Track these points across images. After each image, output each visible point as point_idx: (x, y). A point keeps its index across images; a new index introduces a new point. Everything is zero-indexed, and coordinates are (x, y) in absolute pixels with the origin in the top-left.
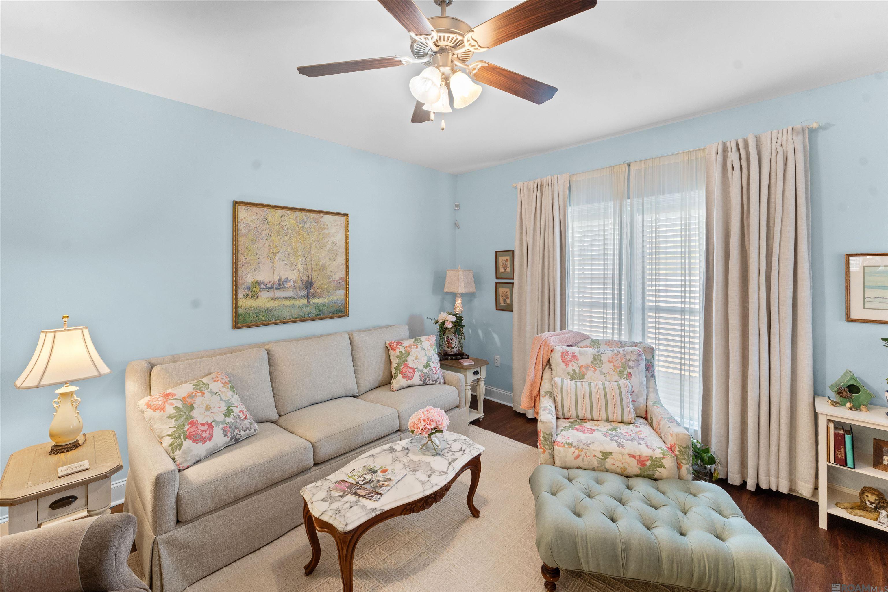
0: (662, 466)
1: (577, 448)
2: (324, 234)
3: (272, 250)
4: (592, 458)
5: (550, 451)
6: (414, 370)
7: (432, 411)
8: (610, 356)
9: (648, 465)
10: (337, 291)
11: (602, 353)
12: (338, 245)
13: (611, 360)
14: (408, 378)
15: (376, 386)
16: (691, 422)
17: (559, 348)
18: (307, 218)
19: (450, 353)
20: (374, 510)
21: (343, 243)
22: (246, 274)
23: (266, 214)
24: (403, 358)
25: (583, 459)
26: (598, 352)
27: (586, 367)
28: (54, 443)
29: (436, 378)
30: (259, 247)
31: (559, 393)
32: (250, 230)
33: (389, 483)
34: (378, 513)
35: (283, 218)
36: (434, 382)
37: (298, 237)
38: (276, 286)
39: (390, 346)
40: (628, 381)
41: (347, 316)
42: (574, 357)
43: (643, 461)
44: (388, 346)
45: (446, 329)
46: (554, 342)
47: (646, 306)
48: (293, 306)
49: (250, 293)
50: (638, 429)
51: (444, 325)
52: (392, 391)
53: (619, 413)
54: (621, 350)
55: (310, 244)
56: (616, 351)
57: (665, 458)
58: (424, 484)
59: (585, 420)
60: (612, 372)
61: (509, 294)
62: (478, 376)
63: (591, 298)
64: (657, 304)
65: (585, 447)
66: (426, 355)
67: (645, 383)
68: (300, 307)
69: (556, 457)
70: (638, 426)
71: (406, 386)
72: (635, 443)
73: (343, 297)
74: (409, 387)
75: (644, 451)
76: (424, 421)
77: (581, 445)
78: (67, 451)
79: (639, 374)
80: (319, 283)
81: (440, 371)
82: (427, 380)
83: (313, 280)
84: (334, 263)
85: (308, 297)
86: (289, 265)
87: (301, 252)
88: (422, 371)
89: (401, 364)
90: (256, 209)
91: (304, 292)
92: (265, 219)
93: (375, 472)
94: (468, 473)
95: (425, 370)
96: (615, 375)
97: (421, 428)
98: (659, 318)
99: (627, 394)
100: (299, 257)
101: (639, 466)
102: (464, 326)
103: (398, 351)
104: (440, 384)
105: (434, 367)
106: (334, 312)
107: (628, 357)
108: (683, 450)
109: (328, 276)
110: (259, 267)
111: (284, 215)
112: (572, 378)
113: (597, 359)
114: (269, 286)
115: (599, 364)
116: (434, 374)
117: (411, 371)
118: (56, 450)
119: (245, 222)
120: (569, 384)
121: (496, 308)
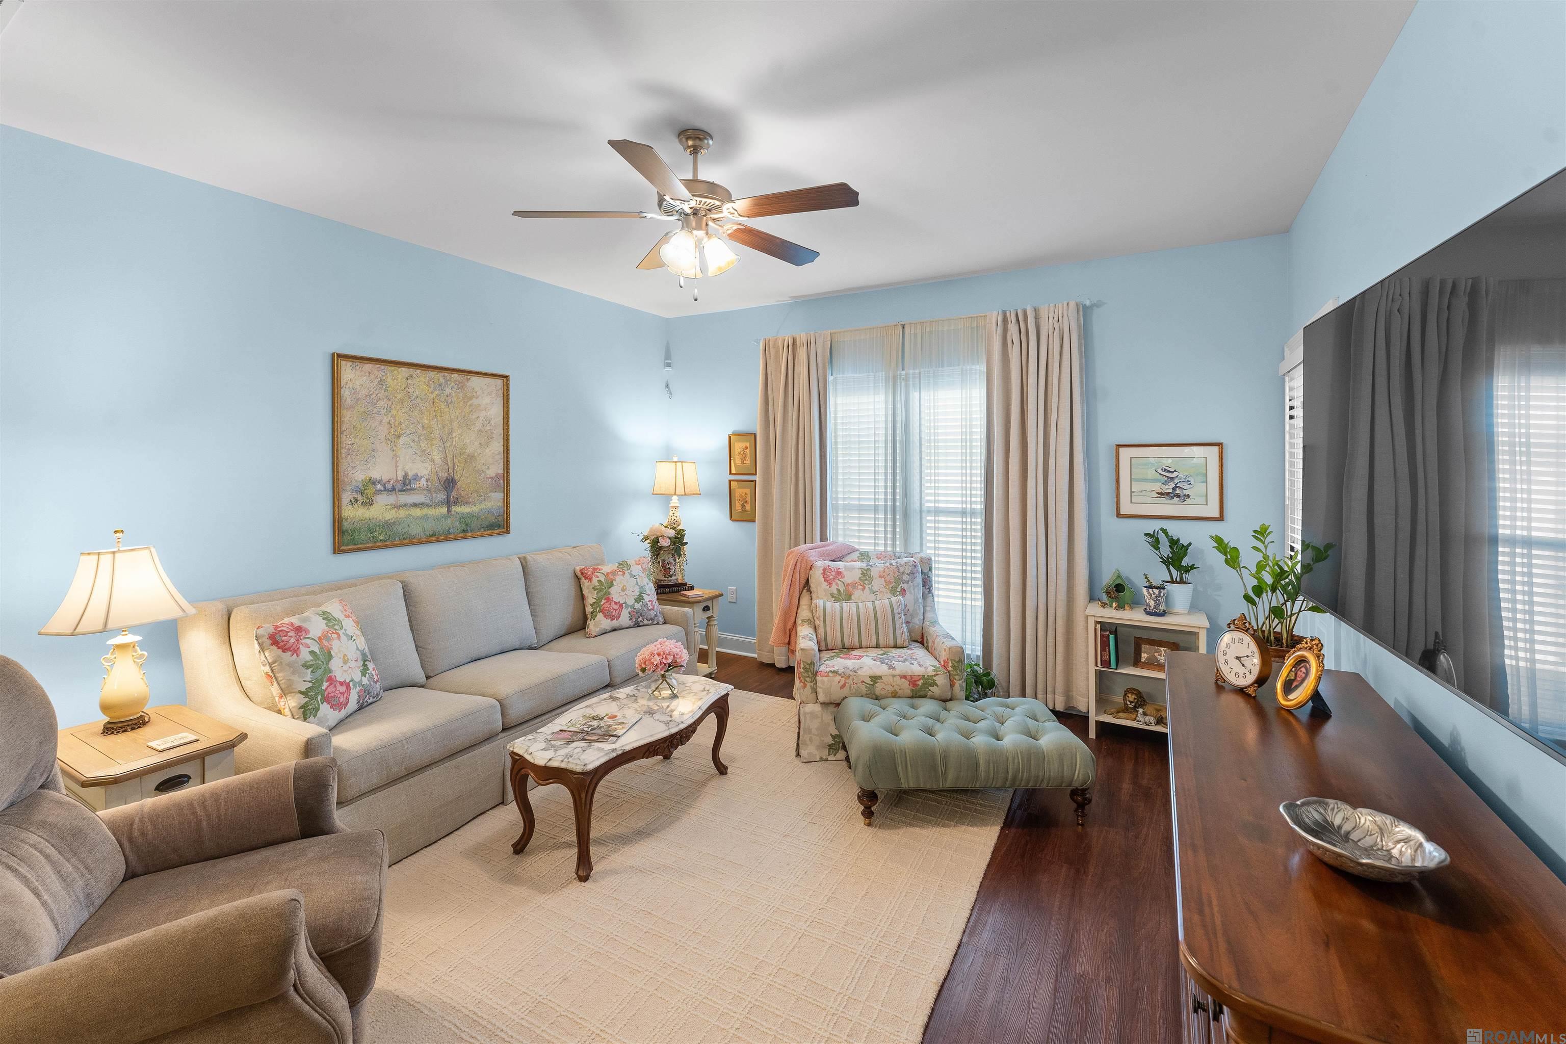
0: (934, 684)
1: (843, 675)
2: (471, 405)
3: (392, 430)
4: (860, 685)
5: (812, 684)
6: (621, 606)
7: (666, 643)
8: (882, 569)
9: (920, 684)
10: (493, 494)
11: (871, 567)
12: (492, 422)
13: (882, 574)
14: (612, 618)
15: (563, 632)
16: (973, 647)
17: (820, 564)
18: (447, 381)
19: (667, 583)
20: (613, 750)
21: (500, 420)
22: (353, 468)
23: (383, 374)
24: (604, 589)
25: (850, 687)
26: (867, 566)
27: (854, 585)
28: (107, 719)
29: (653, 616)
30: (373, 426)
31: (822, 619)
32: (358, 399)
33: (623, 725)
34: (620, 752)
35: (409, 381)
36: (651, 622)
37: (432, 410)
38: (399, 486)
39: (582, 573)
40: (901, 597)
41: (508, 531)
42: (839, 573)
43: (915, 681)
44: (579, 574)
45: (661, 548)
46: (813, 555)
47: (924, 508)
48: (425, 518)
49: (359, 497)
50: (912, 651)
51: (658, 542)
52: (589, 638)
53: (891, 636)
54: (894, 562)
55: (451, 421)
56: (888, 564)
57: (937, 675)
58: (666, 723)
59: (852, 648)
60: (884, 590)
61: (748, 497)
62: (709, 613)
63: (859, 499)
64: (937, 505)
65: (852, 673)
66: (637, 584)
67: (921, 600)
68: (437, 519)
69: (819, 690)
70: (912, 649)
71: (609, 629)
72: (907, 663)
73: (500, 504)
74: (614, 630)
75: (916, 669)
76: (659, 655)
77: (848, 672)
78: (133, 729)
79: (914, 589)
80: (464, 481)
81: (658, 607)
82: (641, 618)
83: (456, 478)
84: (487, 450)
85: (448, 503)
86: (419, 454)
87: (437, 434)
88: (633, 607)
89: (602, 598)
90: (368, 367)
91: (442, 496)
92: (381, 382)
93: (603, 718)
94: (712, 718)
95: (637, 606)
96: (887, 593)
97: (655, 663)
98: (939, 522)
99: (900, 613)
100: (434, 442)
101: (911, 687)
102: (686, 543)
103: (595, 580)
104: (658, 624)
105: (650, 601)
106: (487, 526)
107: (902, 570)
108: (956, 664)
109: (478, 471)
110: (374, 457)
111: (411, 376)
112: (837, 600)
113: (866, 575)
114: (389, 486)
115: (868, 581)
116: (650, 610)
117: (617, 607)
118: (110, 729)
119: (351, 386)
120: (832, 607)
121: (731, 517)
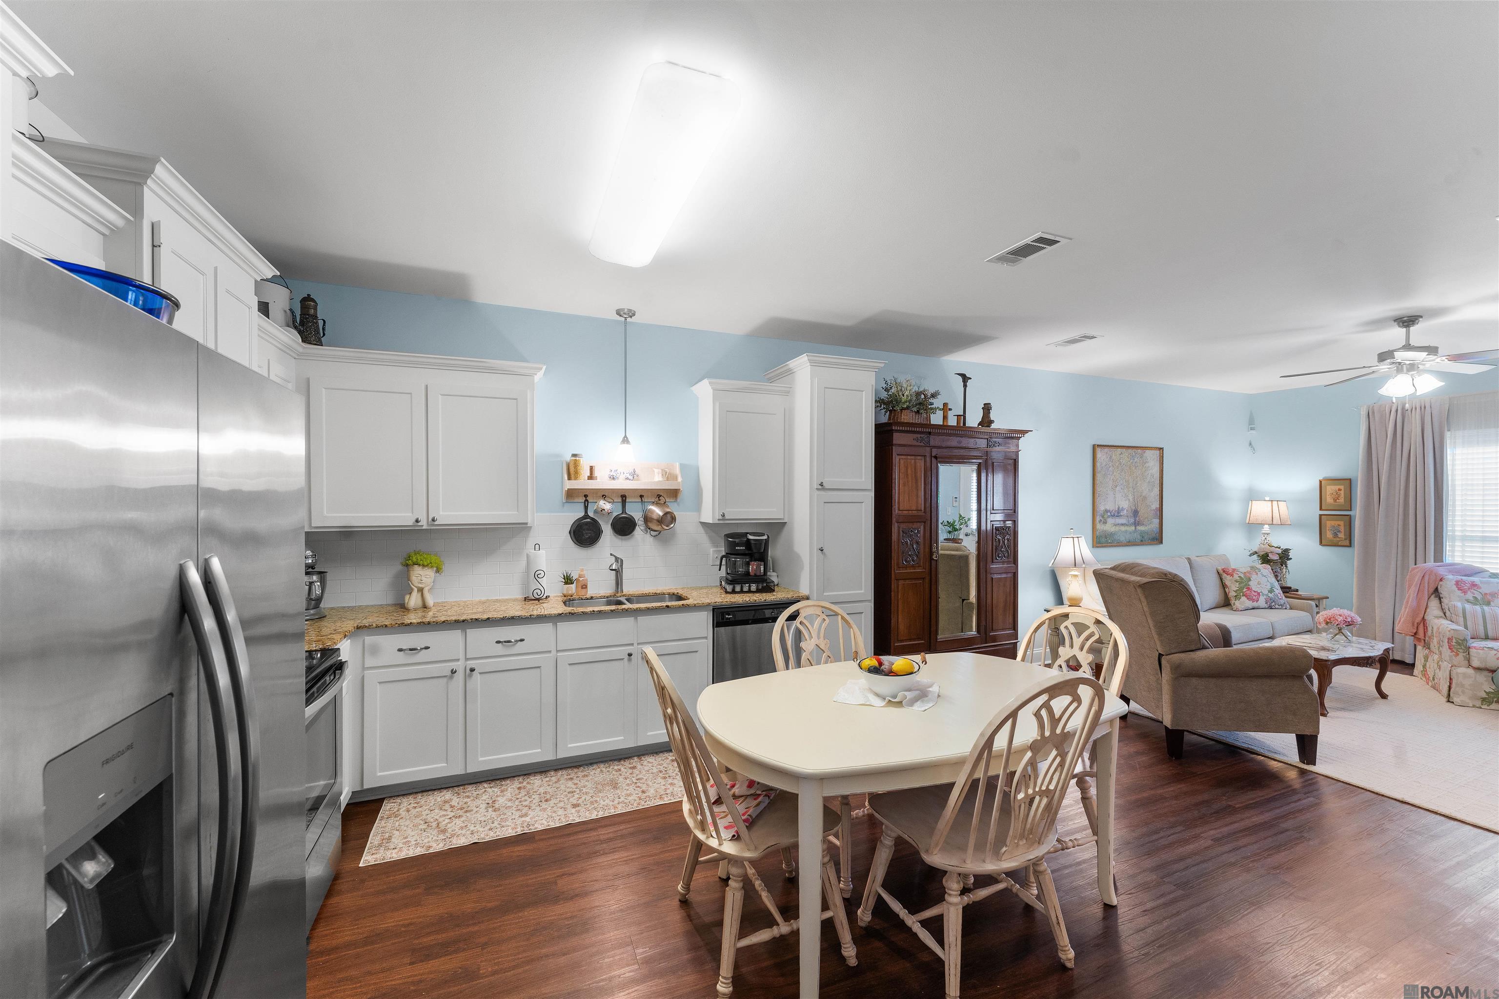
2: (1144, 467)
3: (1114, 483)
5: (1465, 654)
6: (1259, 594)
10: (1155, 520)
12: (1155, 477)
14: (1252, 600)
17: (1451, 578)
18: (1136, 454)
21: (1157, 475)
22: (1099, 504)
24: (1244, 582)
27: (1493, 593)
29: (1281, 603)
30: (1108, 481)
32: (1102, 467)
35: (1121, 456)
36: (1280, 607)
37: (1129, 471)
38: (1116, 514)
39: (1224, 571)
41: (1162, 543)
44: (1221, 572)
45: (1270, 561)
46: (1440, 571)
48: (1126, 531)
49: (1101, 519)
51: (1267, 556)
52: (1235, 612)
55: (1137, 477)
61: (1343, 528)
66: (1267, 581)
68: (1130, 533)
69: (1473, 660)
71: (1251, 607)
73: (1158, 526)
74: (1254, 609)
80: (1142, 512)
81: (1283, 599)
82: (1273, 604)
83: (1139, 510)
84: (1153, 494)
85: (1136, 524)
86: (1125, 496)
87: (1131, 485)
88: (1267, 595)
89: (1244, 588)
90: (1104, 450)
91: (1132, 520)
95: (1271, 596)
100: (1131, 489)
102: (1291, 559)
103: (1234, 576)
104: (1286, 609)
105: (1278, 595)
106: (1153, 539)
109: (1149, 506)
110: (1107, 497)
114: (1113, 514)
116: (1280, 599)
117: (1256, 594)
119: (1100, 461)
120: (1471, 608)
121: (1321, 543)
